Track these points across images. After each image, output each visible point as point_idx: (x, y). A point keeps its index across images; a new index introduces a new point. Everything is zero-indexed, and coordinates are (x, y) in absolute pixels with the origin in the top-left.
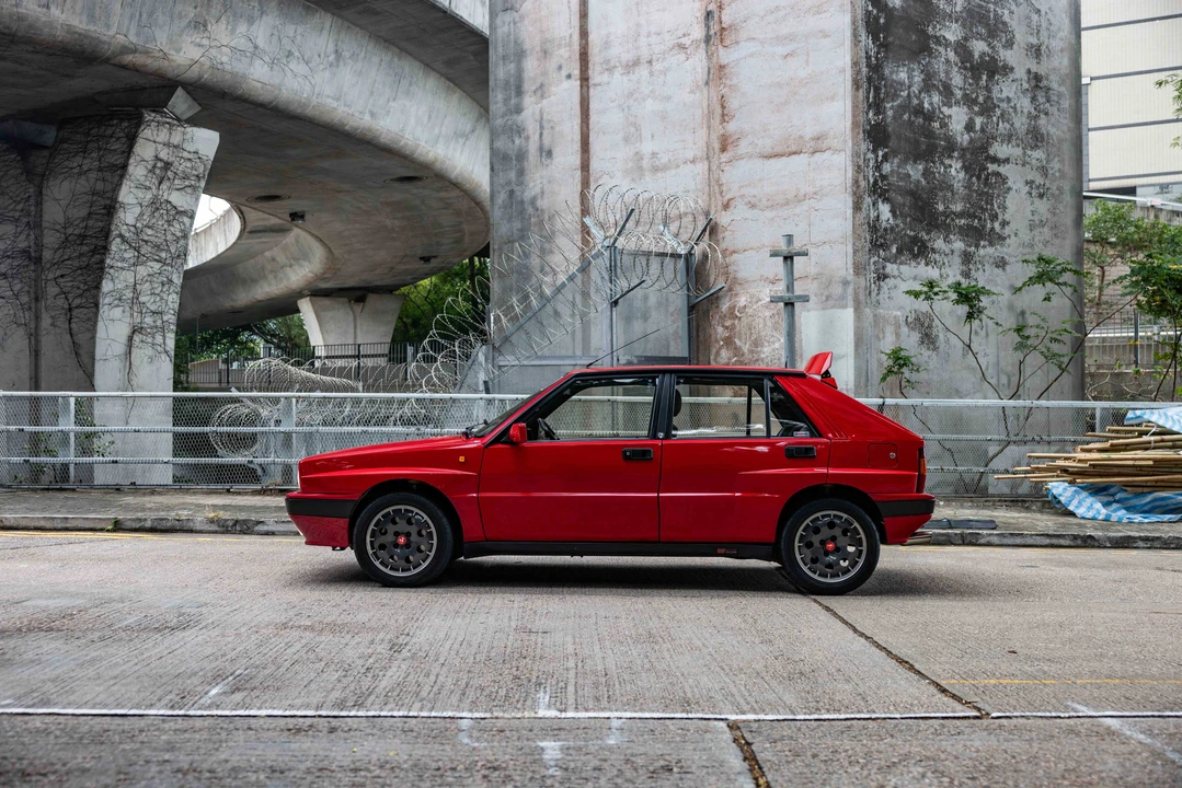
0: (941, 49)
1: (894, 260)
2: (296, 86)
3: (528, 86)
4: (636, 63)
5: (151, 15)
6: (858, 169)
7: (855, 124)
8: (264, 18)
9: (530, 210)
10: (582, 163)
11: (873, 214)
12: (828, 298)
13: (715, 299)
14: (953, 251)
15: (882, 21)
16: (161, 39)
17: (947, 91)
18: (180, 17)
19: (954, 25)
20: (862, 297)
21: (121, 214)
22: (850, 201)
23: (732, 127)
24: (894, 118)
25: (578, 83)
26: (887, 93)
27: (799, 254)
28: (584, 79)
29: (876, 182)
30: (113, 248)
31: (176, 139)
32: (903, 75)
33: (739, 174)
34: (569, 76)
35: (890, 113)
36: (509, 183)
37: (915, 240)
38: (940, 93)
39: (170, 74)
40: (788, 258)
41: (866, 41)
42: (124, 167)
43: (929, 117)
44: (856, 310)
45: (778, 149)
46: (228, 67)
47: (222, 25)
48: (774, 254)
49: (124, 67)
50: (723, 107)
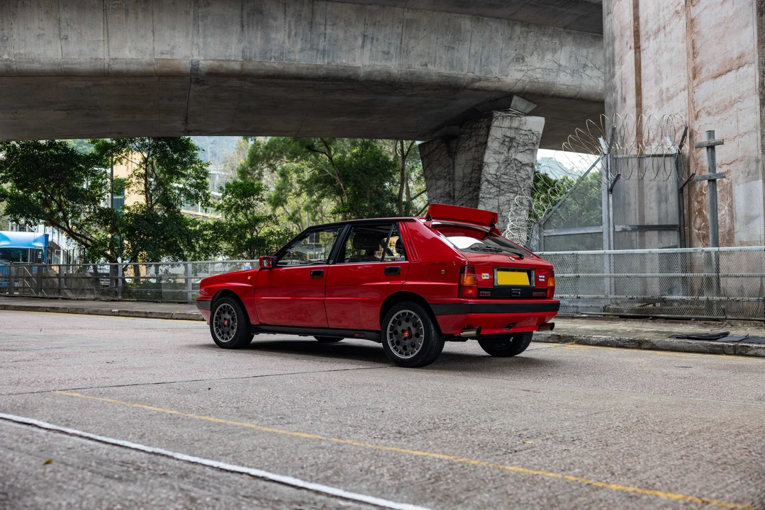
2: (592, 83)
3: (617, 60)
5: (487, 59)
6: (763, 74)
8: (564, 48)
10: (637, 102)
12: (749, 173)
13: (692, 180)
16: (495, 71)
18: (506, 57)
21: (486, 168)
22: (758, 100)
25: (634, 51)
27: (718, 144)
28: (637, 48)
30: (483, 187)
31: (515, 124)
33: (702, 93)
34: (630, 48)
39: (507, 89)
42: (486, 143)
44: (764, 180)
45: (721, 71)
46: (541, 80)
47: (535, 57)
48: (699, 146)
49: (477, 90)
50: (694, 48)
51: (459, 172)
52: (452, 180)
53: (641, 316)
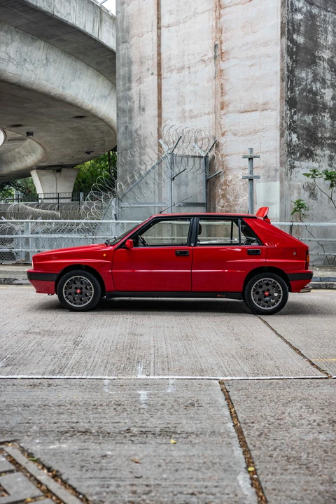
0: (321, 62)
1: (298, 159)
2: (28, 75)
3: (134, 78)
4: (183, 68)
6: (283, 118)
7: (281, 98)
8: (13, 43)
9: (135, 135)
10: (158, 114)
11: (289, 139)
12: (268, 177)
13: (218, 177)
14: (325, 155)
15: (294, 50)
17: (323, 82)
19: (327, 51)
20: (283, 177)
22: (278, 133)
23: (226, 98)
24: (299, 94)
25: (157, 77)
26: (296, 83)
27: (255, 157)
28: (159, 75)
29: (290, 124)
32: (303, 75)
33: (229, 120)
34: (152, 74)
35: (297, 92)
36: (125, 123)
37: (308, 150)
38: (321, 83)
40: (251, 159)
41: (287, 59)
43: (315, 94)
44: (281, 182)
45: (247, 109)
48: (244, 157)
50: (222, 89)
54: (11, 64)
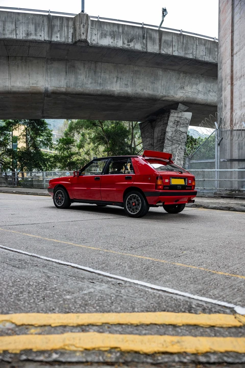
2: (212, 98)
3: (223, 89)
4: (241, 76)
5: (169, 88)
8: (201, 83)
10: (231, 107)
16: (172, 93)
18: (177, 87)
21: (167, 134)
28: (232, 84)
30: (166, 142)
31: (180, 115)
34: (229, 84)
39: (177, 100)
42: (167, 123)
46: (191, 97)
47: (189, 87)
49: (164, 101)
51: (156, 135)
52: (153, 138)
53: (230, 196)
54: (200, 94)
